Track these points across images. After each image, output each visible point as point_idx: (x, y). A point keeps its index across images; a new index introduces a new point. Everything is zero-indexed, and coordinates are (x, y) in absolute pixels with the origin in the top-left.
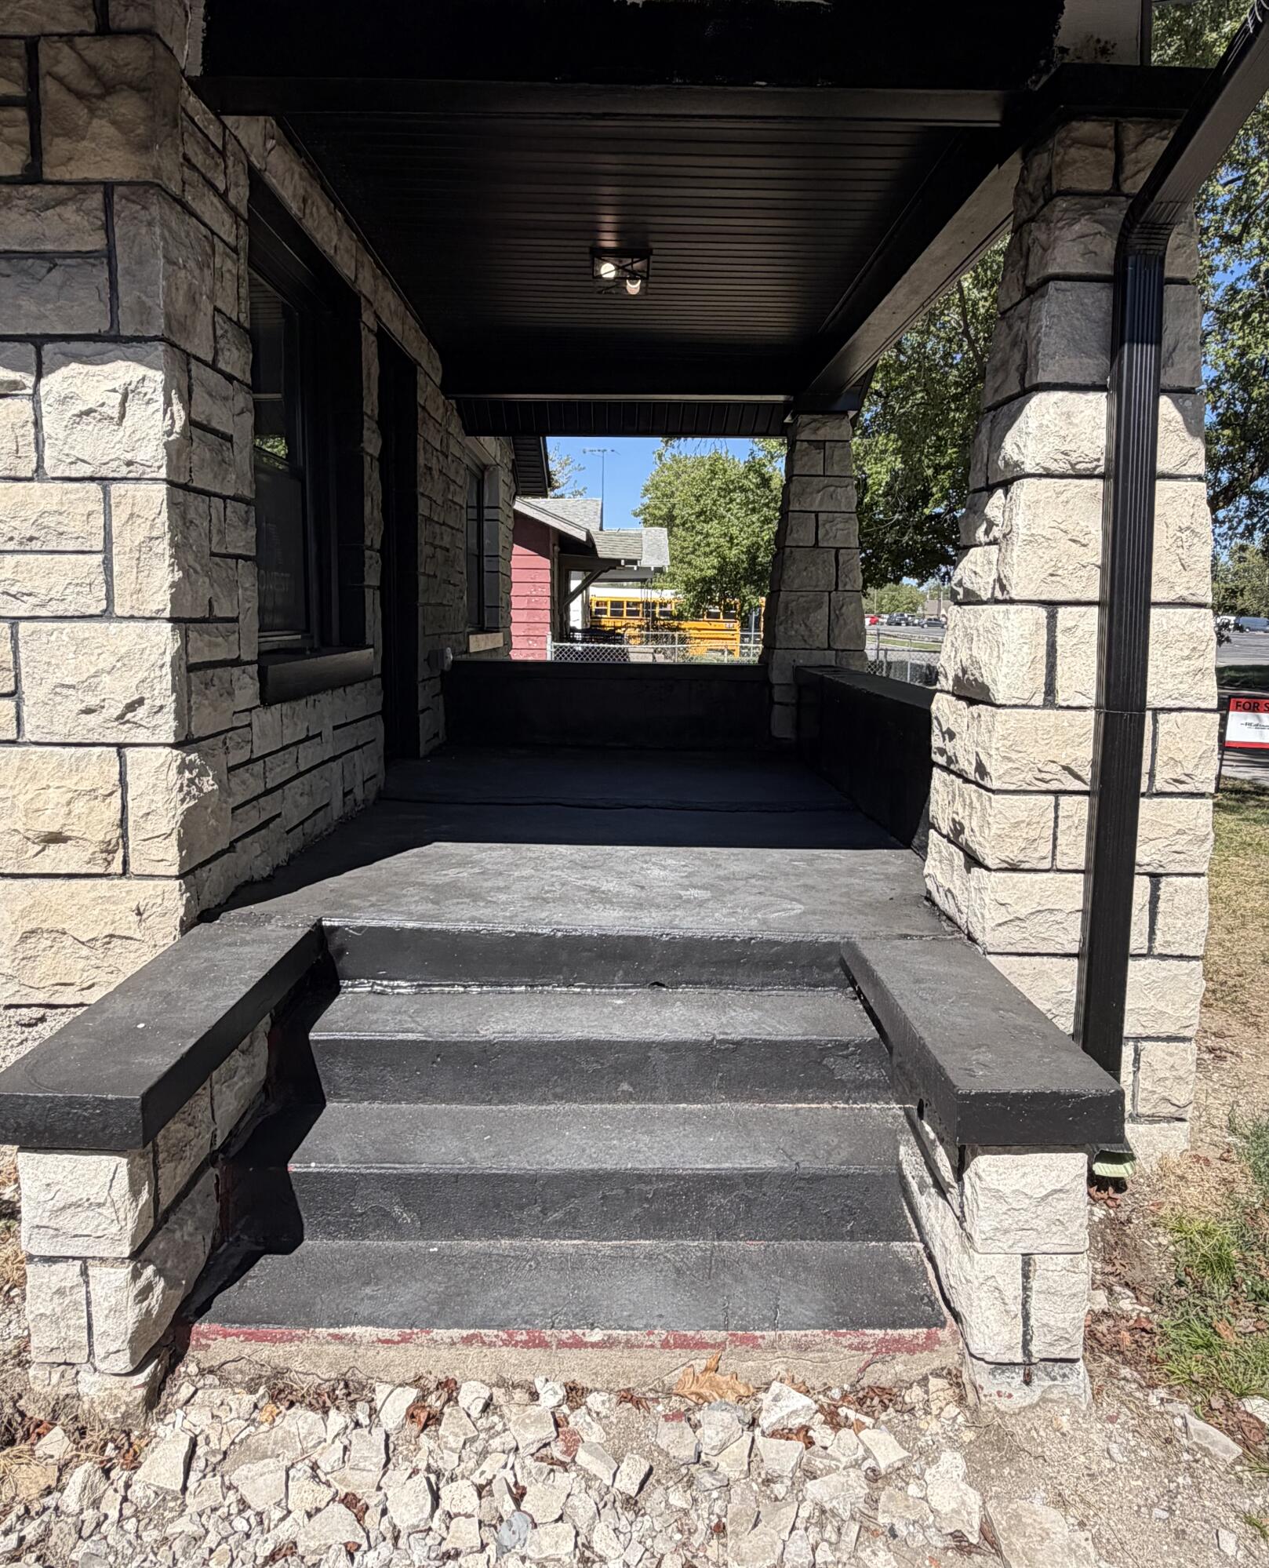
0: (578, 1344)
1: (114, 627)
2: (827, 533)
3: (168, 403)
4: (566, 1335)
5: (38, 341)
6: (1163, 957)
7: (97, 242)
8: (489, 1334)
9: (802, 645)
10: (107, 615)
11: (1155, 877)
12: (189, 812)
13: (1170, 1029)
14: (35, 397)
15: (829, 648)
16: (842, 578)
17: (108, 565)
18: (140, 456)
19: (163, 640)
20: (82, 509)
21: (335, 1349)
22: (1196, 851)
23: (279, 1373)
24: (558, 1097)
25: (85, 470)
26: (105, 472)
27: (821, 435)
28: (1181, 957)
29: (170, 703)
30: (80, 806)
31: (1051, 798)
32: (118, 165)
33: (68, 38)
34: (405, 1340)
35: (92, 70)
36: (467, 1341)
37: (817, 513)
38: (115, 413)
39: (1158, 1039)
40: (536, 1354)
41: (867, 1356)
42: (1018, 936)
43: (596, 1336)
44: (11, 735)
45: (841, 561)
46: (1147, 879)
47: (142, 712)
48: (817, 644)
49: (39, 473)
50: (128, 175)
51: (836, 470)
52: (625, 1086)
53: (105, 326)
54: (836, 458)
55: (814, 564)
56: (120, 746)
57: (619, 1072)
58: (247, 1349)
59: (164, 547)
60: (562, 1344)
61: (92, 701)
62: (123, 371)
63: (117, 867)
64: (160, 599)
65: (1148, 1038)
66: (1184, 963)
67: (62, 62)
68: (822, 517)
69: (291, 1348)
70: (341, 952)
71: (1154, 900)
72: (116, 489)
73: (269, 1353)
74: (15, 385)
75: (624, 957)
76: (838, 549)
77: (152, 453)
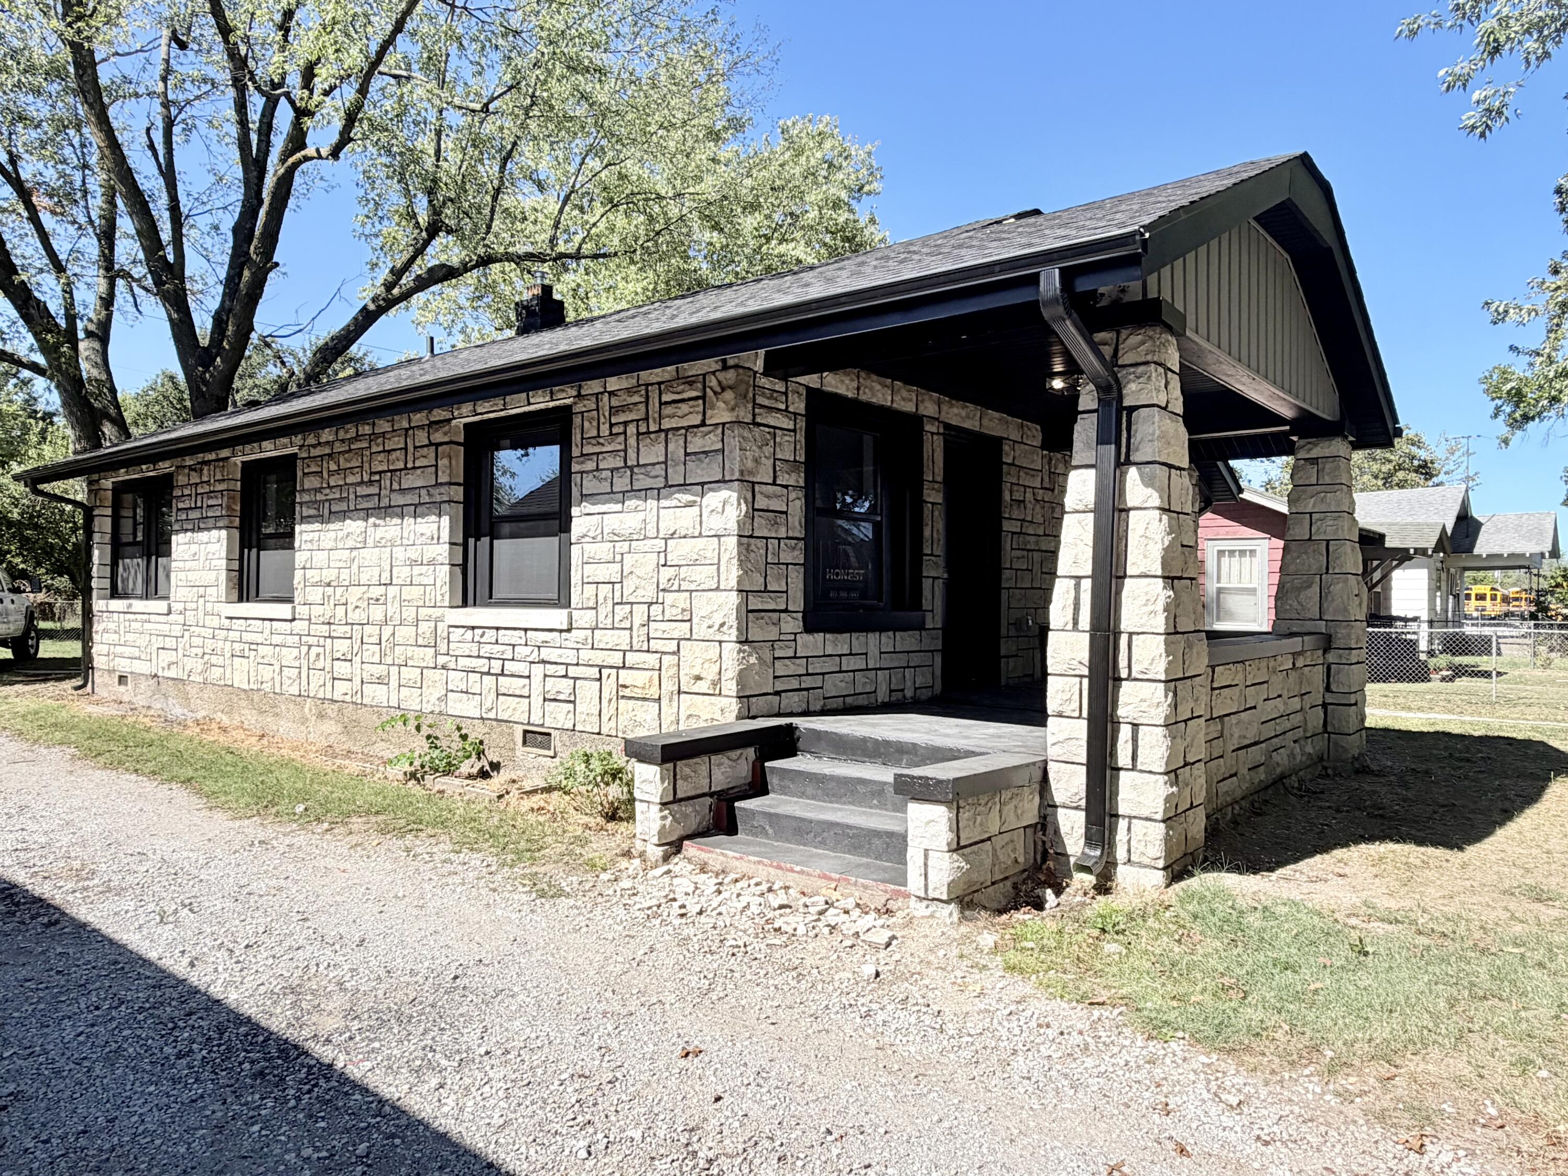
0: (792, 871)
1: (719, 593)
2: (1319, 529)
3: (739, 504)
4: (788, 866)
5: (702, 484)
6: (1142, 771)
7: (719, 446)
8: (765, 861)
9: (1297, 616)
10: (717, 589)
11: (1135, 726)
12: (741, 671)
13: (1145, 813)
14: (701, 506)
15: (1321, 619)
16: (1331, 563)
17: (718, 569)
18: (728, 526)
19: (734, 599)
20: (711, 548)
21: (721, 858)
22: (1153, 711)
23: (706, 863)
24: (850, 803)
25: (713, 533)
26: (719, 533)
27: (1315, 453)
28: (1150, 772)
29: (735, 624)
30: (706, 665)
31: (1078, 679)
32: (726, 417)
33: (714, 373)
34: (741, 858)
35: (720, 383)
36: (759, 862)
37: (1311, 514)
38: (720, 510)
39: (1140, 818)
40: (780, 872)
41: (888, 896)
42: (1061, 752)
43: (798, 868)
44: (688, 636)
45: (1331, 549)
46: (1130, 726)
47: (726, 627)
48: (1308, 616)
49: (700, 535)
50: (729, 420)
51: (1327, 480)
52: (875, 802)
53: (720, 477)
54: (1327, 470)
55: (1306, 553)
56: (720, 642)
57: (873, 794)
58: (698, 853)
59: (735, 562)
60: (787, 870)
61: (710, 623)
62: (724, 494)
63: (717, 692)
64: (733, 583)
65: (1135, 817)
66: (1152, 776)
67: (713, 382)
68: (1315, 516)
69: (709, 855)
70: (798, 739)
71: (1135, 739)
72: (722, 539)
73: (704, 856)
74: (695, 502)
75: (907, 752)
76: (1328, 541)
77: (733, 527)
